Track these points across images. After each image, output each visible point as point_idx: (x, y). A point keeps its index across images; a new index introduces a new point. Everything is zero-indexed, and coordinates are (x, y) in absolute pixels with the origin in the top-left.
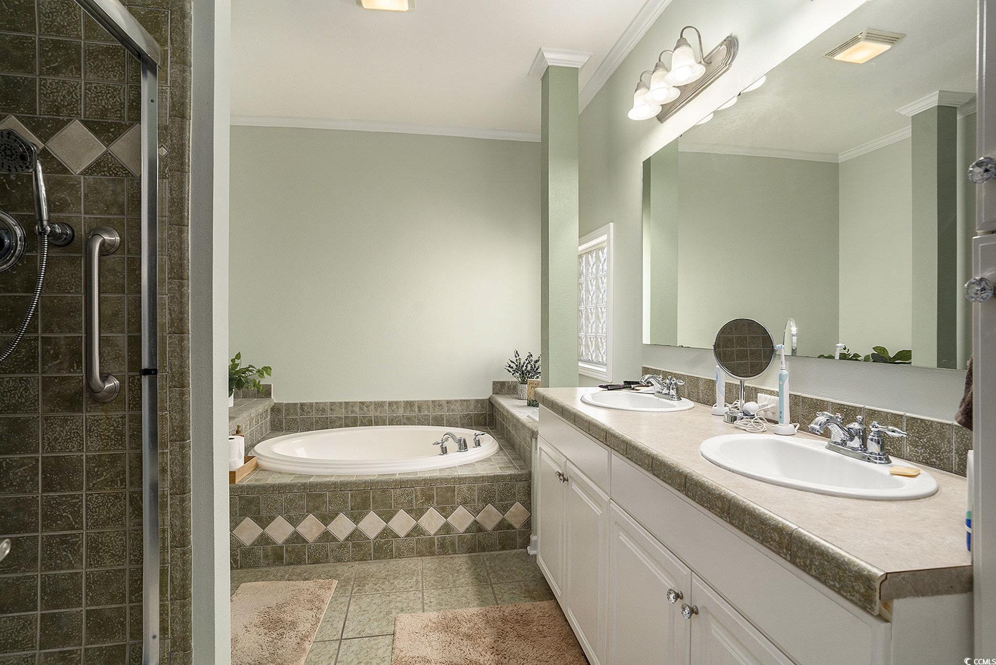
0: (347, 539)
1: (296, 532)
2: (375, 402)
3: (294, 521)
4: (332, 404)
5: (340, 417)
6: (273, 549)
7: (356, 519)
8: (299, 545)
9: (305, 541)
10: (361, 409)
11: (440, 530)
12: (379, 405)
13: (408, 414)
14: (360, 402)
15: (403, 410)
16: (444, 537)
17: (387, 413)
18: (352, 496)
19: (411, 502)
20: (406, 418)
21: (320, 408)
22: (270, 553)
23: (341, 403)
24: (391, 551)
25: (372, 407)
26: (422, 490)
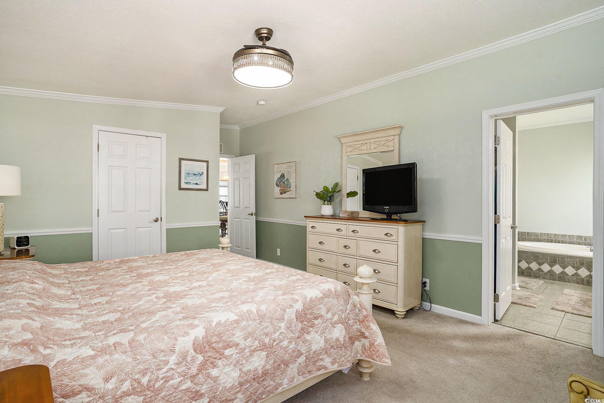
0: (547, 272)
1: (529, 266)
2: (561, 235)
3: (529, 263)
4: (541, 233)
5: (544, 239)
6: (521, 270)
7: (551, 266)
8: (530, 271)
9: (532, 270)
10: (555, 237)
11: (587, 276)
12: (564, 236)
13: (579, 241)
14: (554, 234)
15: (576, 239)
16: (589, 279)
17: (567, 239)
18: (550, 258)
19: (574, 264)
20: (578, 243)
21: (536, 235)
22: (520, 271)
23: (545, 234)
24: (565, 279)
25: (560, 236)
26: (579, 261)
